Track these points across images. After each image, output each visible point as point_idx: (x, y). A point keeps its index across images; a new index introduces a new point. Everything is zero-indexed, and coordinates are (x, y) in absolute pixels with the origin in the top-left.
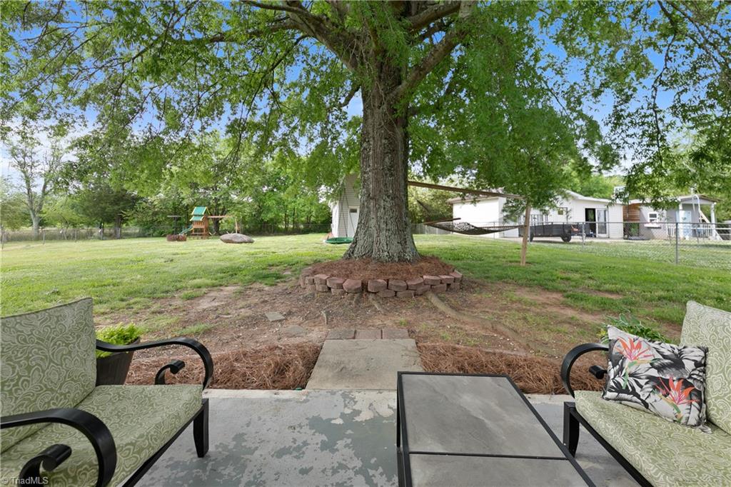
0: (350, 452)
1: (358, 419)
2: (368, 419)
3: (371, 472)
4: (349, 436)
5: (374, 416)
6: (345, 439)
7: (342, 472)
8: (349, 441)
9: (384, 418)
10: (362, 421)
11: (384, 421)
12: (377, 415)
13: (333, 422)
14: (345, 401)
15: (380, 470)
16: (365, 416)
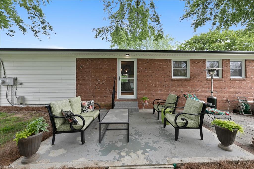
0: (141, 142)
1: (142, 151)
2: (138, 151)
3: (135, 139)
4: (143, 146)
5: (136, 152)
6: (143, 145)
7: (141, 138)
8: (142, 145)
9: (133, 152)
10: (140, 150)
11: (133, 151)
12: (136, 153)
13: (150, 150)
14: (150, 158)
15: (133, 139)
16: (140, 152)
